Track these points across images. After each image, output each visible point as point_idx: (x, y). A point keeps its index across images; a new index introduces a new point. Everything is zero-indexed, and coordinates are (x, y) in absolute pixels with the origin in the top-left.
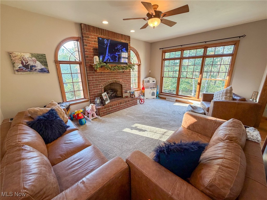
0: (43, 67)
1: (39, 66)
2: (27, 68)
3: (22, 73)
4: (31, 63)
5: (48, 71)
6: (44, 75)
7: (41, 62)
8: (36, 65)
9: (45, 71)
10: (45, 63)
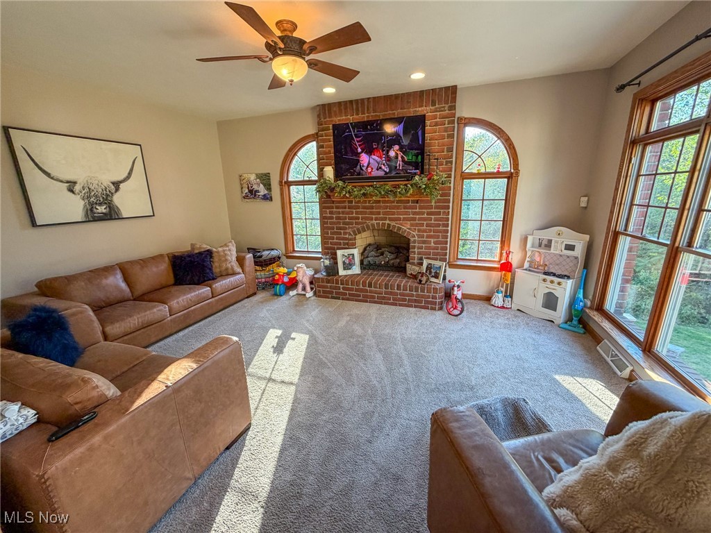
0: (266, 192)
1: (262, 191)
2: (252, 193)
3: (248, 200)
4: (255, 187)
5: (271, 198)
6: (267, 204)
7: (265, 185)
8: (259, 189)
9: (267, 199)
10: (268, 186)
